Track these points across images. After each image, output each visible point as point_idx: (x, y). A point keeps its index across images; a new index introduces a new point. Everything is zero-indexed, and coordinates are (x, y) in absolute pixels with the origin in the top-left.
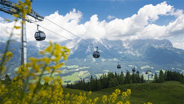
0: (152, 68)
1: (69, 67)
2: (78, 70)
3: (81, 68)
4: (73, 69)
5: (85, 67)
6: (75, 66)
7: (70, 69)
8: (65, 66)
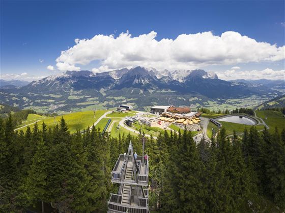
0: (200, 100)
1: (116, 98)
2: (125, 101)
3: (129, 100)
4: (119, 100)
5: (132, 99)
6: (121, 97)
7: (117, 101)
8: (112, 98)
